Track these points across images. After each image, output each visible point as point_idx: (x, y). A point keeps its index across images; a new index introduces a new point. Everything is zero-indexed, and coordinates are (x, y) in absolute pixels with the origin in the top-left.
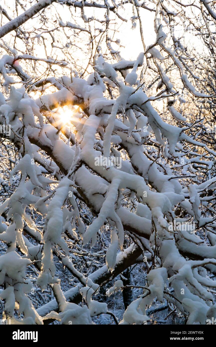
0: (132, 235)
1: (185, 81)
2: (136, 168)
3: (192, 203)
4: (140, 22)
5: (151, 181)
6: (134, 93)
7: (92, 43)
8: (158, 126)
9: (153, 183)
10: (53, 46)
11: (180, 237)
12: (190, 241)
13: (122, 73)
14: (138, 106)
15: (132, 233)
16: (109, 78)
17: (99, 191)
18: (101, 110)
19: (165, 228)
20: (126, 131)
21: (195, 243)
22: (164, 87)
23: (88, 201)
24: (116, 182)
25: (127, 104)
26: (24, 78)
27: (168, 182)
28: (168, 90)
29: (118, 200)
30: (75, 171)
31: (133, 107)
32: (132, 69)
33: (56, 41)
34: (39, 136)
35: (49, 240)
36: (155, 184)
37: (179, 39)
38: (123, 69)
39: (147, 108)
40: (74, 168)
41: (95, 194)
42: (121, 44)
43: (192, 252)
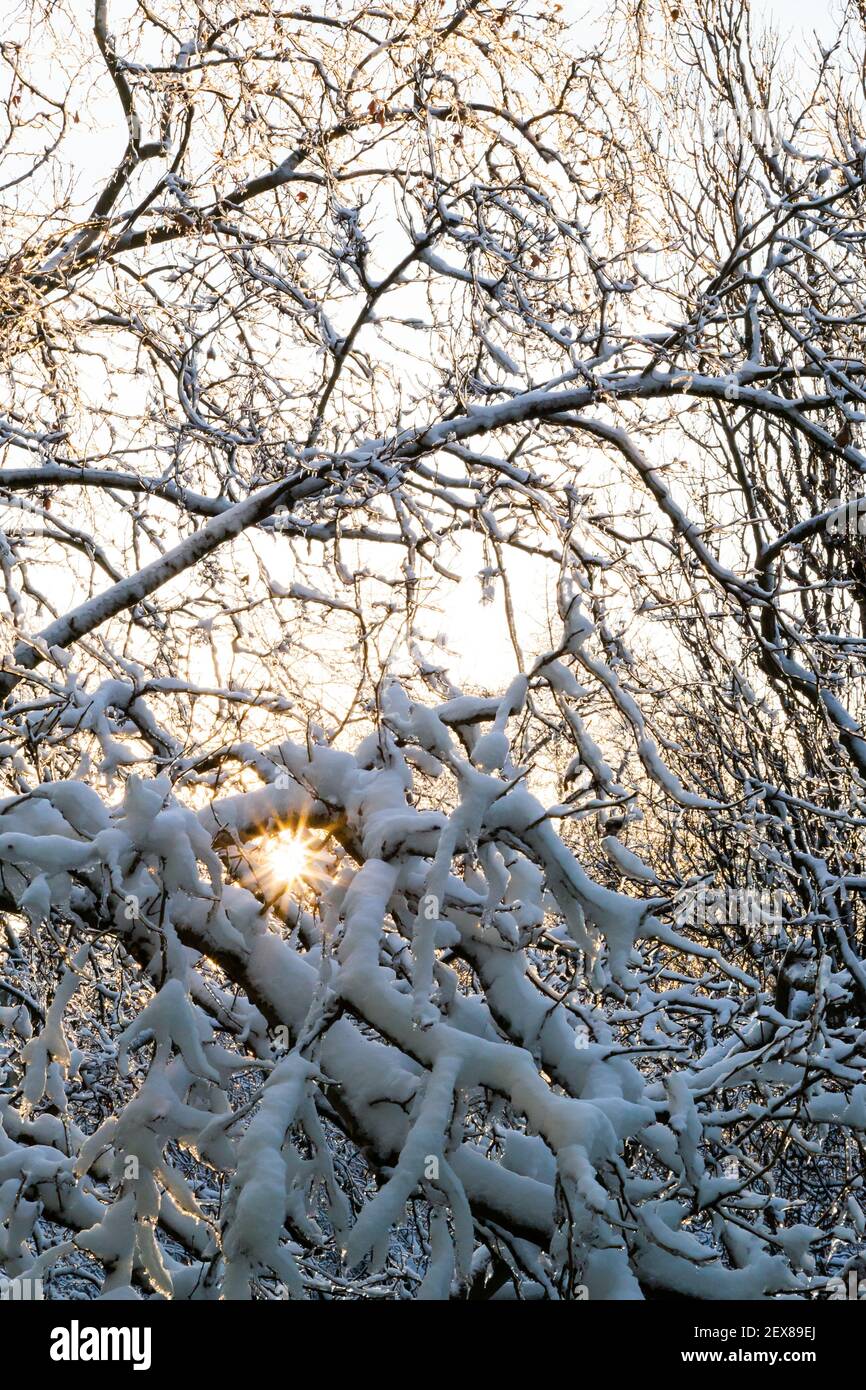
0: (485, 1230)
1: (649, 761)
2: (503, 1022)
3: (677, 1133)
4: (506, 585)
5: (551, 1061)
6: (504, 794)
7: (366, 644)
8: (574, 892)
9: (555, 1067)
10: (236, 649)
11: (643, 1241)
12: (674, 1252)
13: (460, 735)
14: (513, 833)
15: (483, 1223)
16: (429, 750)
17: (388, 1094)
18: (401, 844)
19: (601, 1213)
20: (476, 909)
21: (691, 1259)
22: (585, 778)
23: (356, 1126)
24: (447, 1067)
25: (484, 826)
26: (160, 746)
27: (603, 1066)
28: (597, 784)
29: (452, 1123)
30: (319, 1034)
31: (499, 836)
32: (492, 723)
33: (246, 636)
34: (208, 921)
35: (243, 1253)
36: (561, 1071)
37: (619, 636)
38: (465, 722)
39: (542, 839)
40: (319, 1022)
41: (377, 1102)
42: (449, 646)
43: (678, 1288)
